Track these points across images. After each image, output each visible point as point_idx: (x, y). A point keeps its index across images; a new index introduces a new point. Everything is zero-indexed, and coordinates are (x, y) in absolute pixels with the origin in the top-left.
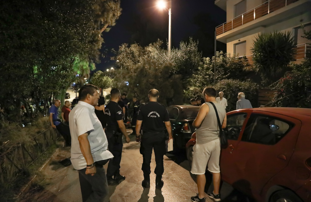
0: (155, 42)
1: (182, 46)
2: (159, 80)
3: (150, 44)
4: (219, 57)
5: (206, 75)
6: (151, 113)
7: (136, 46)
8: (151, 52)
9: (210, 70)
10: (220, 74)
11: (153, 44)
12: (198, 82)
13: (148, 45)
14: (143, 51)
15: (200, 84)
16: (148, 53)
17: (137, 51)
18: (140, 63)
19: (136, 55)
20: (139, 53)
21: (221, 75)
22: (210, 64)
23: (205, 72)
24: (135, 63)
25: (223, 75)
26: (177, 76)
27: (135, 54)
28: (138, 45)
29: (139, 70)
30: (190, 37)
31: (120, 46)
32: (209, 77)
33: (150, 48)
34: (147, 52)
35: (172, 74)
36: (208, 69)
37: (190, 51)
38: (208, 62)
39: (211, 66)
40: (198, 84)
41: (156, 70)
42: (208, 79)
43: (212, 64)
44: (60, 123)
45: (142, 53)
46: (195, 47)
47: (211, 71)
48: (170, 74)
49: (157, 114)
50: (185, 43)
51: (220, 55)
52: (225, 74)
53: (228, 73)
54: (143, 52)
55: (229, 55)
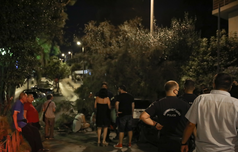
0: (132, 20)
1: (174, 24)
2: (147, 67)
3: (126, 22)
4: (220, 37)
5: (203, 61)
6: (168, 111)
7: (107, 24)
8: (126, 32)
9: (208, 55)
10: (223, 59)
11: (128, 22)
12: (191, 70)
13: (123, 24)
14: (115, 30)
15: (194, 73)
16: (122, 34)
17: (108, 31)
18: (113, 45)
19: (107, 36)
20: (110, 34)
21: (225, 61)
22: (209, 47)
23: (201, 57)
24: (106, 46)
25: (227, 61)
26: (169, 63)
27: (106, 34)
28: (109, 23)
29: (120, 55)
30: (185, 12)
31: (85, 25)
32: (207, 64)
33: (126, 27)
34: (121, 32)
35: (162, 60)
36: (205, 53)
37: (185, 30)
38: (204, 44)
39: (209, 49)
40: (191, 73)
41: (143, 55)
42: (206, 66)
43: (211, 46)
44: (26, 124)
45: (114, 34)
46: (191, 24)
47: (210, 56)
48: (159, 60)
49: (177, 112)
50: (178, 20)
51: (222, 35)
52: (230, 60)
53: (234, 59)
54: (115, 32)
55: (234, 35)
